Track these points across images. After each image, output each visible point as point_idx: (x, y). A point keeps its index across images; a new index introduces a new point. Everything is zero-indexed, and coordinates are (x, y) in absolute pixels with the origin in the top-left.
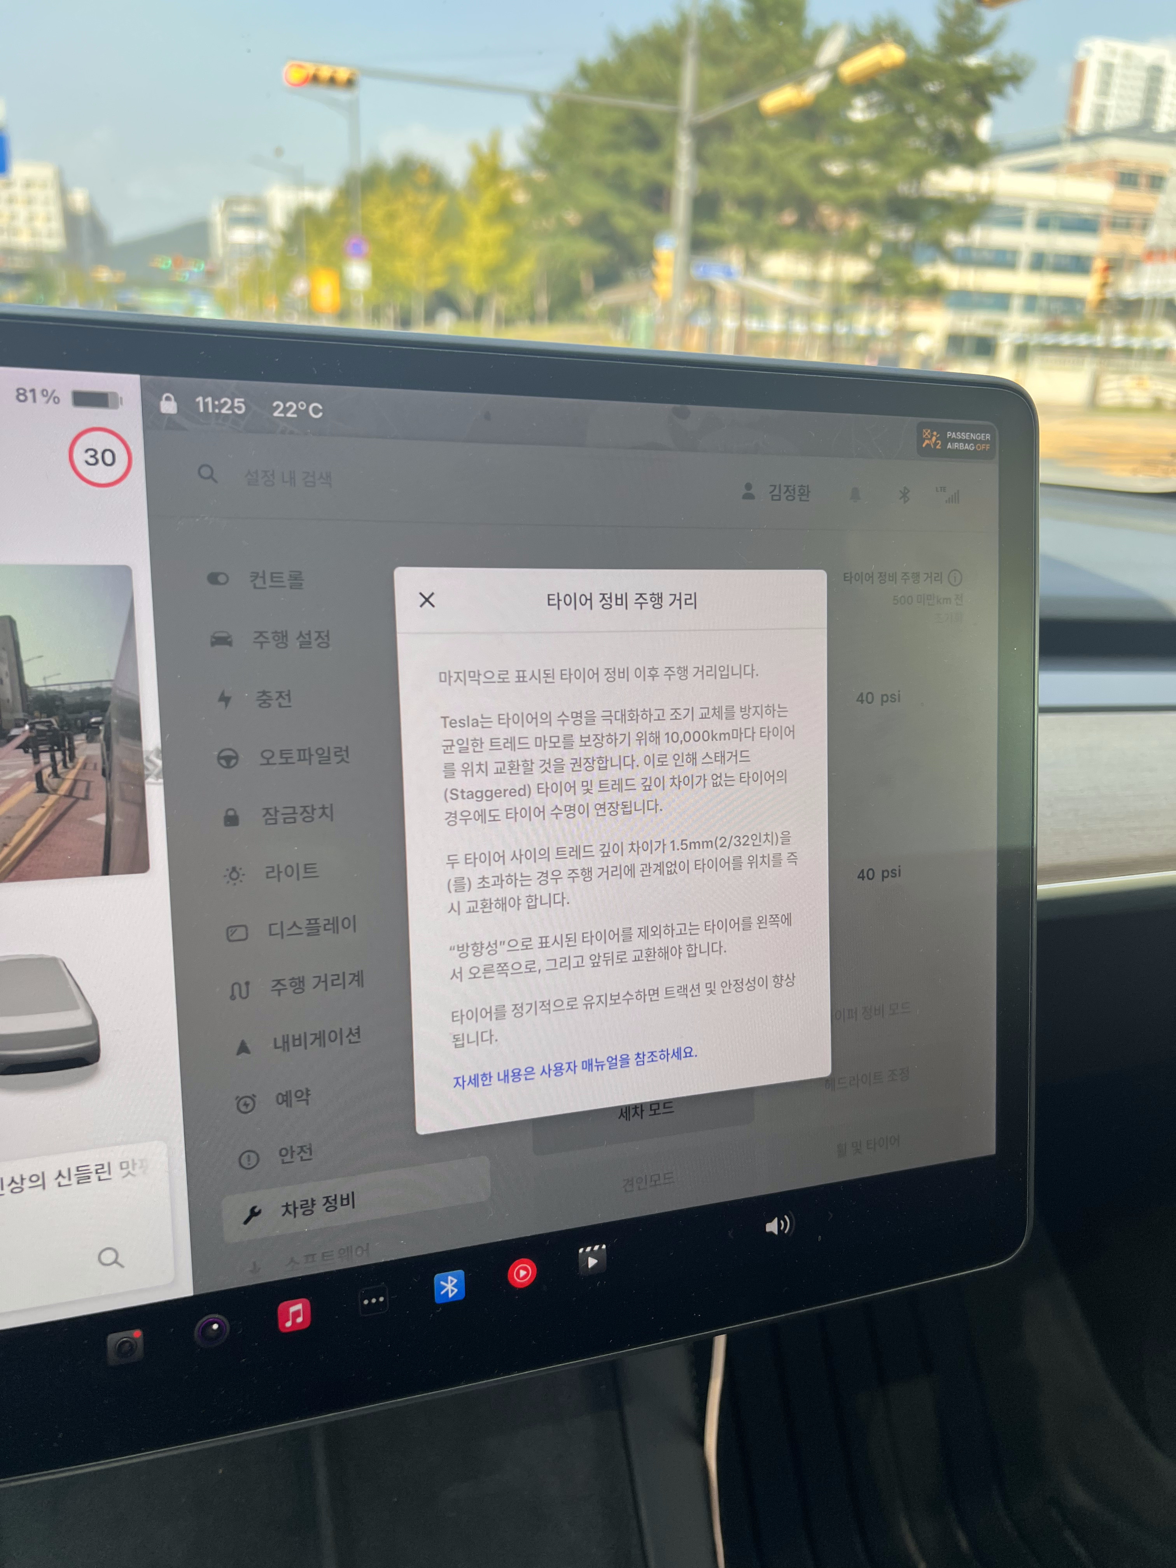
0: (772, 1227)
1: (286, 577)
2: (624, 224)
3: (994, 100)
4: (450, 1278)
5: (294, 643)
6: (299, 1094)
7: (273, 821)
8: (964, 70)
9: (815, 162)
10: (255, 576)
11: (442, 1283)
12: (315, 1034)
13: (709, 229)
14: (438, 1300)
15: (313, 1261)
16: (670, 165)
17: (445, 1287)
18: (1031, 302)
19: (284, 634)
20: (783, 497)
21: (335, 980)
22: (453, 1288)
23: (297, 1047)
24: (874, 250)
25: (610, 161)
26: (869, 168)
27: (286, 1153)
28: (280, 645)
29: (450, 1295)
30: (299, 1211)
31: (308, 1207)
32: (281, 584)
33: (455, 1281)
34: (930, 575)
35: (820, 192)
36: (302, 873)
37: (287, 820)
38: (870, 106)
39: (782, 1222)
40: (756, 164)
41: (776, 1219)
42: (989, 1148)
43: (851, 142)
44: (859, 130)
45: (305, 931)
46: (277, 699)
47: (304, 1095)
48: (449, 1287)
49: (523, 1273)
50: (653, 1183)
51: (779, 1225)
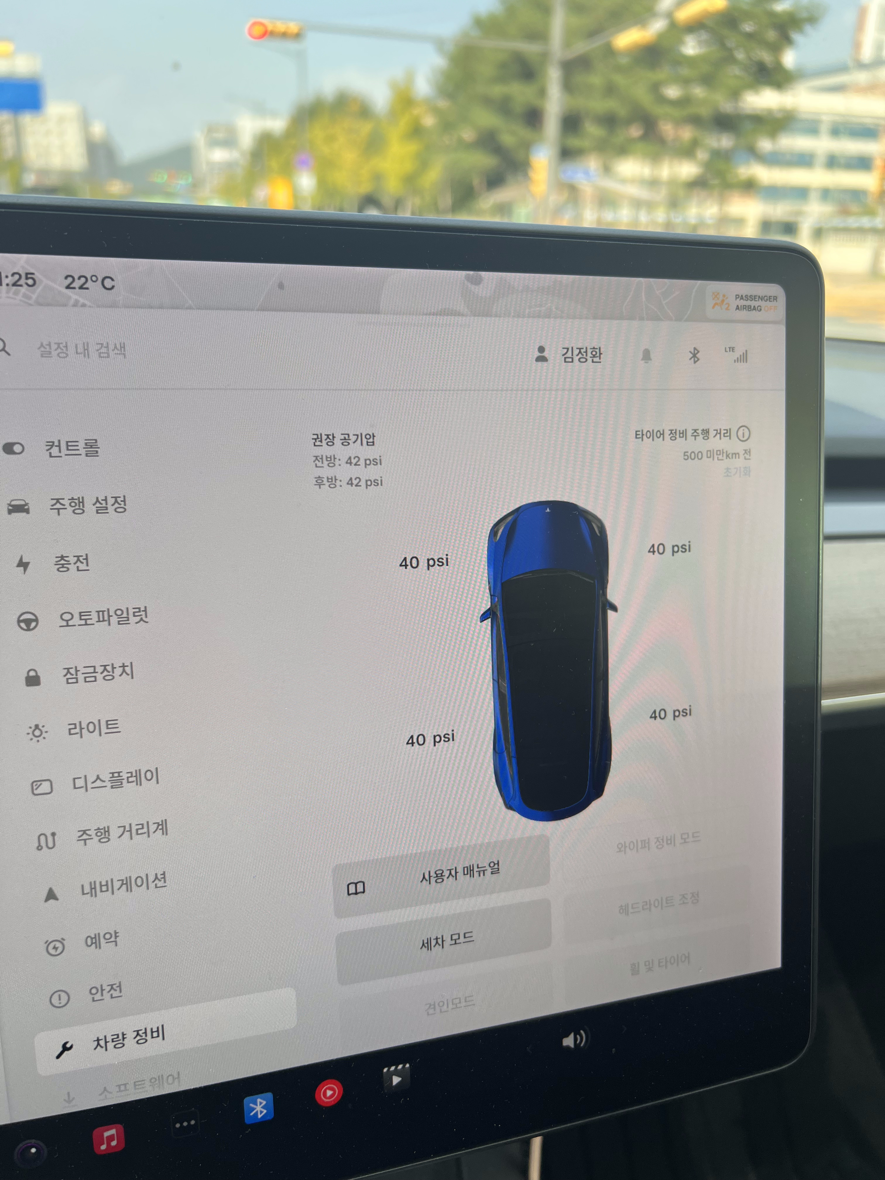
0: (569, 1042)
1: (81, 445)
2: (508, 139)
3: (796, 36)
4: (259, 1100)
5: (90, 508)
6: (108, 936)
7: (74, 680)
8: (772, 15)
9: (655, 88)
10: (51, 445)
11: (251, 1105)
12: (122, 880)
13: (574, 142)
14: (247, 1121)
15: (126, 1090)
16: (542, 93)
17: (254, 1109)
18: (826, 194)
19: (81, 500)
20: (576, 359)
21: (140, 829)
22: (263, 1110)
23: (103, 893)
24: (702, 155)
25: (497, 90)
26: (699, 92)
27: (96, 992)
28: (76, 511)
29: (260, 1116)
30: (110, 1045)
31: (119, 1040)
32: (77, 452)
33: (264, 1103)
34: (719, 432)
35: (658, 110)
36: (104, 730)
37: (88, 679)
38: (700, 43)
39: (578, 1036)
40: (610, 90)
41: (572, 1035)
42: (775, 962)
43: (685, 71)
44: (691, 61)
45: (109, 785)
46: (75, 563)
47: (113, 937)
48: (259, 1108)
49: (329, 1093)
50: (454, 1006)
51: (575, 1039)
